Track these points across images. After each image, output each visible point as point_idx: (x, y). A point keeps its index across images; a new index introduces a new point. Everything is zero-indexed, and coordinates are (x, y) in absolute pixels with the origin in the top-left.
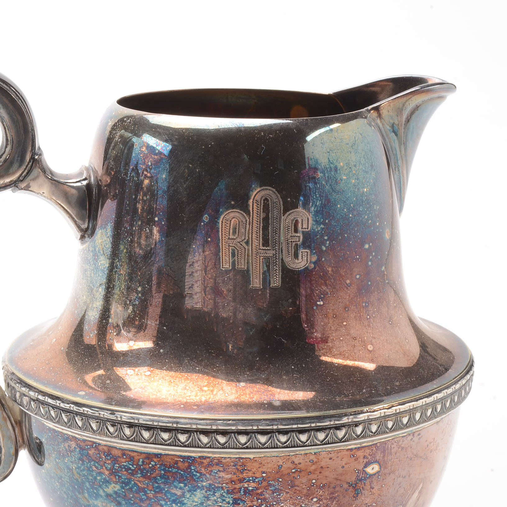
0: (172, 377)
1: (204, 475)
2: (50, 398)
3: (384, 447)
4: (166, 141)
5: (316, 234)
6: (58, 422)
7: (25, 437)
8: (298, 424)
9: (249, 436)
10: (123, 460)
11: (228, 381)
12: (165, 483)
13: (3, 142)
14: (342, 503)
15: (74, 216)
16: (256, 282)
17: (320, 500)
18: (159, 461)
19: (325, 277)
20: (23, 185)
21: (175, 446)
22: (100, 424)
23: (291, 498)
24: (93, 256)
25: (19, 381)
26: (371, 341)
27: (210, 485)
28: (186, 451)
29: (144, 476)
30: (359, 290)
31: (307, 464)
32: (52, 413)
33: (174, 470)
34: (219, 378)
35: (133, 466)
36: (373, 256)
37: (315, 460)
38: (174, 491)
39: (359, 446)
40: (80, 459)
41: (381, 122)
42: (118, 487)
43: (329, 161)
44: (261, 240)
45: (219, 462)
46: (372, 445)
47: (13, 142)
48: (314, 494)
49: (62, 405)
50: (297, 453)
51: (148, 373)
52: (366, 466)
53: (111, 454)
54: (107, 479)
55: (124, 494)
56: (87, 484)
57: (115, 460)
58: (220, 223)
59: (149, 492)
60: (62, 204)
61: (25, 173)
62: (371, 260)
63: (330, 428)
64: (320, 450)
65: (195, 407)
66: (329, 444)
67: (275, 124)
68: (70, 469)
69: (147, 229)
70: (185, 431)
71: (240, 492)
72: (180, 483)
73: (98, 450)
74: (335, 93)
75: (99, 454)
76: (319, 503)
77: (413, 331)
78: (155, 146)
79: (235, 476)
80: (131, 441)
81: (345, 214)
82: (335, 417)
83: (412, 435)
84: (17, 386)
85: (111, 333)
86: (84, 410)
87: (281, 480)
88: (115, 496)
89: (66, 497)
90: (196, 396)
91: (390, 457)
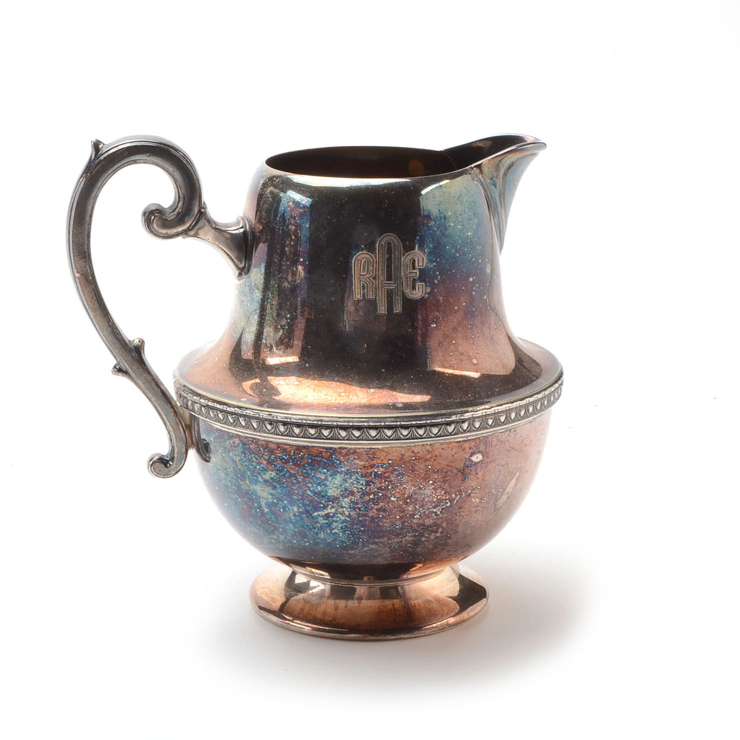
0: (316, 385)
1: (343, 462)
2: (218, 404)
3: (486, 441)
4: (309, 197)
5: (429, 270)
6: (225, 423)
7: (194, 438)
8: (416, 421)
9: (378, 431)
10: (278, 452)
11: (361, 388)
12: (312, 470)
13: (175, 198)
14: (453, 485)
15: (233, 257)
16: (382, 309)
17: (434, 482)
18: (307, 452)
19: (437, 305)
20: (192, 233)
21: (320, 439)
22: (260, 423)
23: (412, 480)
24: (249, 289)
25: (190, 392)
26: (476, 356)
27: (348, 470)
28: (328, 443)
29: (295, 465)
30: (465, 315)
31: (424, 453)
32: (220, 416)
33: (319, 459)
34: (353, 385)
35: (286, 456)
36: (476, 287)
37: (430, 450)
38: (319, 476)
39: (466, 439)
40: (243, 452)
41: (483, 177)
42: (273, 474)
43: (440, 211)
44: (386, 276)
45: (355, 452)
46: (476, 438)
47: (184, 198)
48: (430, 477)
49: (228, 409)
50: (416, 444)
51: (297, 383)
52: (471, 456)
53: (268, 447)
54: (265, 467)
55: (279, 479)
56: (249, 473)
57: (272, 452)
58: (353, 262)
59: (298, 477)
60: (223, 248)
61: (194, 223)
62: (475, 291)
63: (442, 424)
64: (434, 442)
65: (335, 409)
66: (441, 436)
67: (396, 183)
68: (234, 461)
69: (294, 268)
70: (327, 427)
71: (371, 476)
72: (324, 469)
73: (258, 444)
74: (445, 150)
75: (258, 447)
76: (434, 485)
77: (511, 348)
78: (300, 201)
79: (367, 463)
80: (285, 436)
81: (453, 254)
82: (446, 415)
83: (509, 431)
84: (189, 396)
85: (265, 352)
86: (246, 413)
87: (403, 466)
88: (271, 481)
89: (230, 484)
90: (336, 400)
91: (491, 449)
